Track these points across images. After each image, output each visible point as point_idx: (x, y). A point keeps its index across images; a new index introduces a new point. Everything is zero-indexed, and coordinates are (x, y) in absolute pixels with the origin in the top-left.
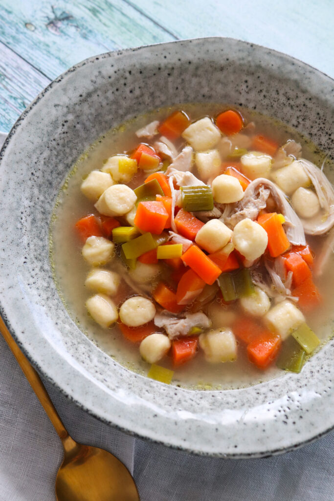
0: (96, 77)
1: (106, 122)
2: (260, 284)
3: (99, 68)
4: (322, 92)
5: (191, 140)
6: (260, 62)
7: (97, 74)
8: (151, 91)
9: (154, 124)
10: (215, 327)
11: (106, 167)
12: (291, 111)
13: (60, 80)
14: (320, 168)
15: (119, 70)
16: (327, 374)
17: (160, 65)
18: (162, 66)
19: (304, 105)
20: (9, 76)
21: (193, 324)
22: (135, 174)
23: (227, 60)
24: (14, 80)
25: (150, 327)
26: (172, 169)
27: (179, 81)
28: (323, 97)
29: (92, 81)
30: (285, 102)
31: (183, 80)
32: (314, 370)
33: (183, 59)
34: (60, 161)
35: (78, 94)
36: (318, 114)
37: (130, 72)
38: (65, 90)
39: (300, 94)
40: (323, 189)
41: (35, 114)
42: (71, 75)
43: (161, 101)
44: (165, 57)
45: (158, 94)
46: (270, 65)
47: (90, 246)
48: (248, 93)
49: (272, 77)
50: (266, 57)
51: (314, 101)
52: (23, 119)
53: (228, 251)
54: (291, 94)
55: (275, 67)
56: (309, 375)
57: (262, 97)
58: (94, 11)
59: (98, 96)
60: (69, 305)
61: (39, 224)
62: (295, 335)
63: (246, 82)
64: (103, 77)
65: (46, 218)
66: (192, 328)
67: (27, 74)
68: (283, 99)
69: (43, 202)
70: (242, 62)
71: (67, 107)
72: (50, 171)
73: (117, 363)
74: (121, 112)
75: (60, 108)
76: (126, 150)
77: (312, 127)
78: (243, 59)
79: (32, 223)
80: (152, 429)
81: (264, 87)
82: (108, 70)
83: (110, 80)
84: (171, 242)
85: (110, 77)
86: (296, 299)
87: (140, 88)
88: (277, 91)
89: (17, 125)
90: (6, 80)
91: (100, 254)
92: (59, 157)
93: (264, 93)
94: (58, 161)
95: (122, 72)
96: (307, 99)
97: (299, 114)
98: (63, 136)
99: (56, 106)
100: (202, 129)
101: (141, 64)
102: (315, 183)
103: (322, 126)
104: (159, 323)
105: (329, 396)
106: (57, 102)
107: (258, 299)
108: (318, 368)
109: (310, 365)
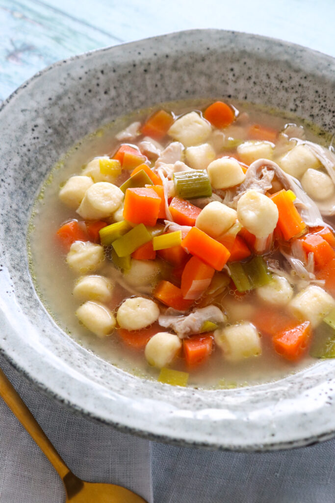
0: (65, 79)
1: (81, 127)
2: (277, 271)
3: (67, 70)
4: (318, 68)
5: (178, 136)
6: (245, 47)
7: (65, 76)
8: (128, 90)
9: (135, 125)
10: (231, 321)
11: (86, 171)
12: (286, 95)
13: (25, 86)
14: (328, 148)
15: (90, 71)
17: (134, 61)
18: (137, 62)
19: (300, 85)
21: (204, 318)
22: (119, 176)
23: (208, 49)
25: (154, 328)
26: (160, 163)
27: (158, 76)
28: (319, 73)
29: (61, 84)
30: (278, 86)
31: (162, 76)
33: (159, 53)
34: (33, 168)
35: (47, 98)
36: (317, 92)
37: (102, 72)
38: (32, 95)
39: (293, 75)
42: (36, 80)
43: (140, 101)
44: (139, 53)
45: (135, 93)
46: (256, 49)
47: (75, 252)
48: (235, 82)
49: (259, 61)
50: (251, 42)
51: (310, 78)
53: (235, 231)
54: (283, 76)
55: (261, 51)
57: (252, 85)
58: (58, 40)
59: (69, 98)
61: (14, 233)
62: (327, 320)
63: (232, 70)
64: (73, 79)
65: (22, 229)
66: (204, 322)
68: (275, 83)
69: (17, 211)
70: (224, 49)
71: (36, 111)
72: (22, 178)
74: (97, 115)
75: (27, 113)
76: (106, 153)
77: (312, 108)
78: (225, 46)
79: (6, 232)
80: (169, 426)
81: (253, 73)
82: (78, 72)
83: (81, 81)
84: (168, 231)
85: (80, 78)
86: (323, 282)
87: (115, 88)
88: (268, 75)
91: (88, 257)
92: (32, 165)
93: (253, 79)
94: (30, 168)
95: (93, 72)
96: (301, 78)
97: (295, 96)
98: (33, 141)
99: (23, 111)
100: (189, 123)
101: (113, 62)
103: (323, 104)
104: (164, 322)
106: (23, 107)
107: (278, 287)
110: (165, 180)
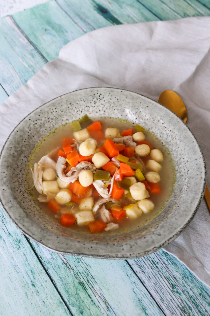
3: (131, 250)
4: (17, 208)
6: (41, 232)
7: (133, 247)
9: (107, 229)
11: (139, 212)
12: (35, 211)
13: (155, 248)
14: (34, 187)
15: (120, 246)
16: (77, 107)
17: (96, 245)
19: (28, 209)
20: (179, 308)
24: (177, 306)
25: (139, 143)
32: (80, 112)
34: (162, 216)
36: (24, 203)
37: (114, 245)
38: (153, 242)
39: (28, 213)
40: (38, 177)
41: (172, 233)
42: (148, 249)
44: (92, 247)
46: (36, 228)
49: (38, 224)
51: (23, 207)
52: (179, 231)
54: (32, 215)
55: (34, 227)
56: (83, 111)
60: (171, 160)
61: (179, 190)
62: (81, 128)
64: (130, 244)
67: (168, 307)
68: (37, 216)
69: (175, 199)
70: (51, 234)
71: (154, 234)
72: (169, 211)
73: (156, 134)
76: (127, 218)
77: (29, 202)
78: (49, 235)
79: (182, 189)
80: (150, 102)
82: (126, 248)
83: (126, 243)
86: (73, 139)
89: (182, 228)
90: (181, 307)
96: (26, 210)
97: (32, 209)
99: (160, 235)
100: (84, 217)
101: (107, 247)
102: (40, 180)
103: (24, 199)
104: (135, 144)
105: (81, 98)
108: (78, 112)
109: (80, 116)
110: (112, 184)
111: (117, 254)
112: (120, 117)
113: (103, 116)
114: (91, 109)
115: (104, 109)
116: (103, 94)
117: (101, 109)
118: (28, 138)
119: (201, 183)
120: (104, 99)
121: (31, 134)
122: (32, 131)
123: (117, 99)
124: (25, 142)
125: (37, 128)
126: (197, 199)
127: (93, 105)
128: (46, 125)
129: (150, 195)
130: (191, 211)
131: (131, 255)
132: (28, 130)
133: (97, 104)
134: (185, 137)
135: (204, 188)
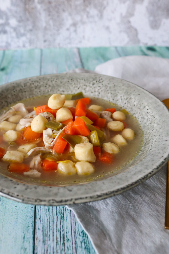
7: (28, 189)
9: (27, 173)
16: (76, 83)
25: (115, 120)
52: (97, 195)
56: (80, 88)
76: (55, 172)
83: (26, 184)
89: (104, 194)
99: (70, 191)
102: (4, 119)
104: (111, 120)
108: (76, 88)
109: (76, 92)
111: (4, 188)
112: (111, 100)
113: (97, 97)
114: (88, 89)
115: (100, 91)
116: (103, 79)
117: (97, 90)
118: (19, 91)
119: (159, 161)
120: (103, 83)
121: (24, 89)
122: (26, 87)
123: (114, 85)
124: (14, 92)
125: (32, 87)
126: (144, 173)
127: (91, 85)
128: (42, 88)
129: (96, 160)
130: (128, 181)
131: (18, 196)
132: (23, 85)
133: (95, 86)
134: (163, 122)
135: (160, 166)
